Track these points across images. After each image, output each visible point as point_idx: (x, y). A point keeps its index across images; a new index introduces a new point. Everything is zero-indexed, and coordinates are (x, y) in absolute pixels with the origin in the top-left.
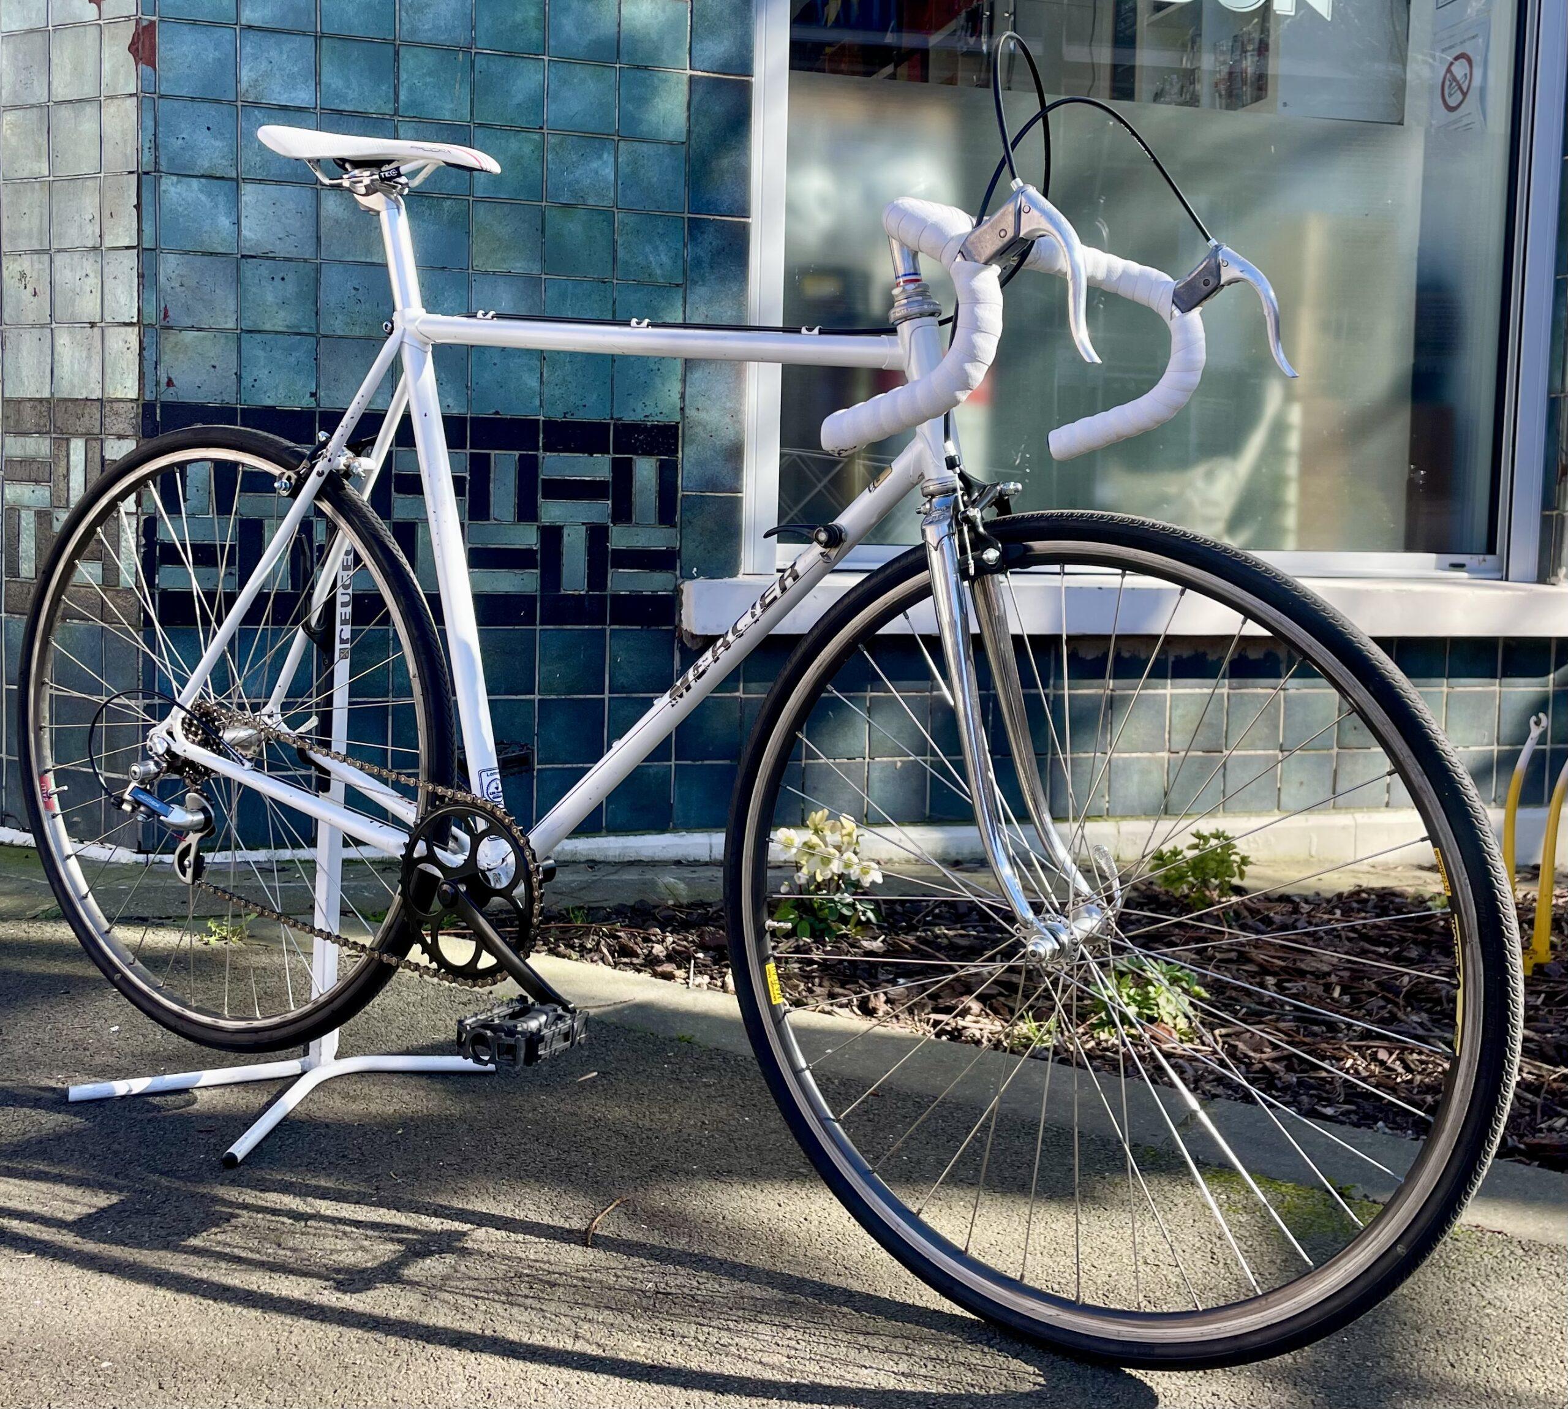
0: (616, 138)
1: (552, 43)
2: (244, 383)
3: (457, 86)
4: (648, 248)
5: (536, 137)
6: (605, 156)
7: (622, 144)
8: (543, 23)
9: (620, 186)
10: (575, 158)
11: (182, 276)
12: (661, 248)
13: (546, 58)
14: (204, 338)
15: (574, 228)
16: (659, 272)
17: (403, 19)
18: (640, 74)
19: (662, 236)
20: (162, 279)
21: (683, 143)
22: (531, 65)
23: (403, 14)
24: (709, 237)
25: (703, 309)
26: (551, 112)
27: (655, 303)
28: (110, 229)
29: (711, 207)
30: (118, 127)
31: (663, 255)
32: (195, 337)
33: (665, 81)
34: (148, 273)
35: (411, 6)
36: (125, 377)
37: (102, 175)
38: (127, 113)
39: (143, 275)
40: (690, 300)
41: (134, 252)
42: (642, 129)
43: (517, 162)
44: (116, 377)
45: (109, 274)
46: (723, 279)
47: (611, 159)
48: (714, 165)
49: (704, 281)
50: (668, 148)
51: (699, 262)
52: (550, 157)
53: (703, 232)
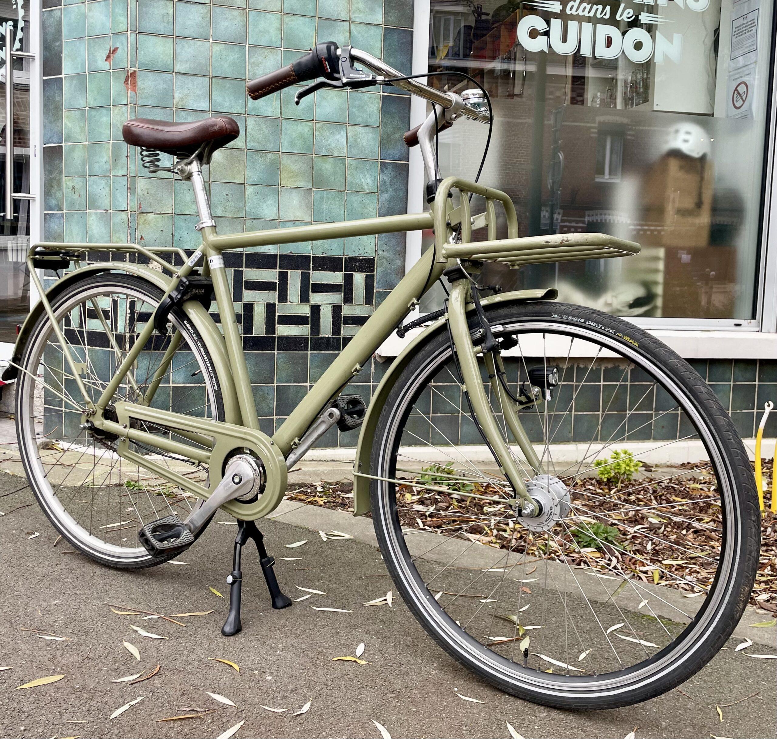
0: (347, 125)
2: (176, 238)
3: (274, 100)
4: (361, 176)
5: (310, 124)
6: (342, 133)
7: (350, 127)
9: (349, 147)
10: (328, 134)
11: (147, 189)
14: (158, 218)
15: (327, 167)
16: (366, 187)
17: (250, 69)
18: (359, 94)
19: (368, 170)
20: (139, 190)
21: (378, 127)
23: (250, 66)
24: (389, 171)
25: (386, 204)
26: (318, 113)
27: (364, 201)
28: (115, 167)
29: (391, 157)
30: (119, 120)
31: (368, 179)
32: (153, 217)
33: (370, 98)
34: (132, 187)
35: (253, 63)
36: (121, 235)
37: (111, 142)
38: (123, 114)
39: (130, 188)
40: (380, 200)
41: (126, 177)
42: (359, 120)
43: (301, 136)
44: (117, 235)
45: (114, 187)
46: (396, 190)
47: (345, 135)
48: (393, 137)
49: (388, 191)
50: (371, 129)
51: (385, 182)
52: (317, 133)
53: (387, 168)
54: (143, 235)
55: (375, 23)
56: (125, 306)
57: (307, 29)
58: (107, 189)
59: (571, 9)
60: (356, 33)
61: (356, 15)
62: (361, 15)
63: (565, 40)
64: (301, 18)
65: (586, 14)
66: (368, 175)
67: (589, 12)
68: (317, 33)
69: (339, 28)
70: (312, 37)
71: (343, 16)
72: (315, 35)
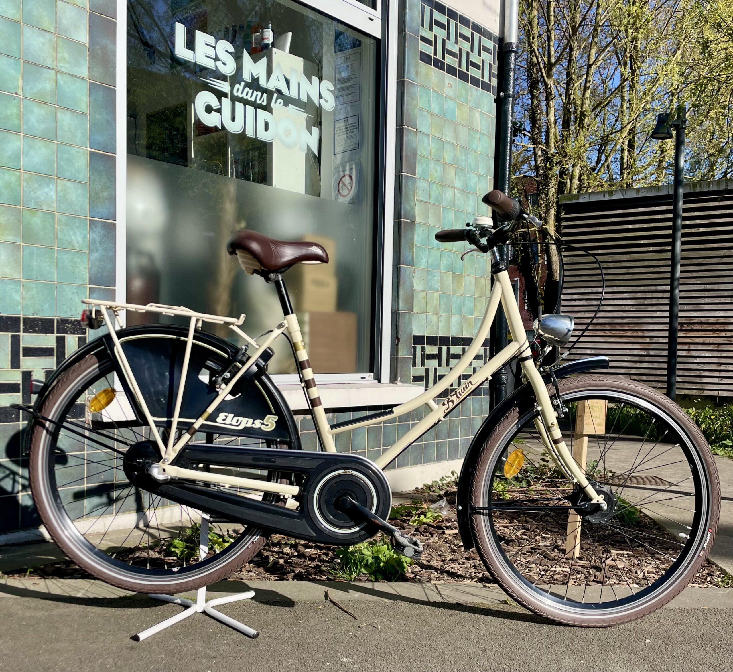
0: (56, 178)
1: (25, 127)
4: (71, 233)
5: (18, 173)
6: (51, 186)
7: (59, 181)
8: (20, 116)
9: (58, 202)
10: (36, 186)
12: (77, 233)
13: (22, 134)
15: (36, 221)
16: (77, 245)
18: (67, 148)
19: (78, 227)
21: (86, 183)
22: (15, 137)
24: (99, 229)
25: (97, 263)
26: (25, 162)
27: (75, 260)
29: (100, 215)
31: (78, 237)
33: (78, 152)
40: (90, 259)
42: (67, 174)
43: (8, 185)
46: (105, 250)
47: (54, 188)
48: (101, 195)
49: (97, 250)
50: (80, 184)
51: (94, 241)
52: (25, 184)
53: (96, 227)
55: (81, 76)
57: (12, 71)
59: (237, 91)
60: (62, 83)
61: (62, 65)
62: (67, 66)
63: (233, 119)
64: (7, 58)
65: (248, 97)
67: (251, 97)
68: (23, 77)
69: (45, 75)
70: (18, 80)
71: (50, 63)
72: (20, 78)
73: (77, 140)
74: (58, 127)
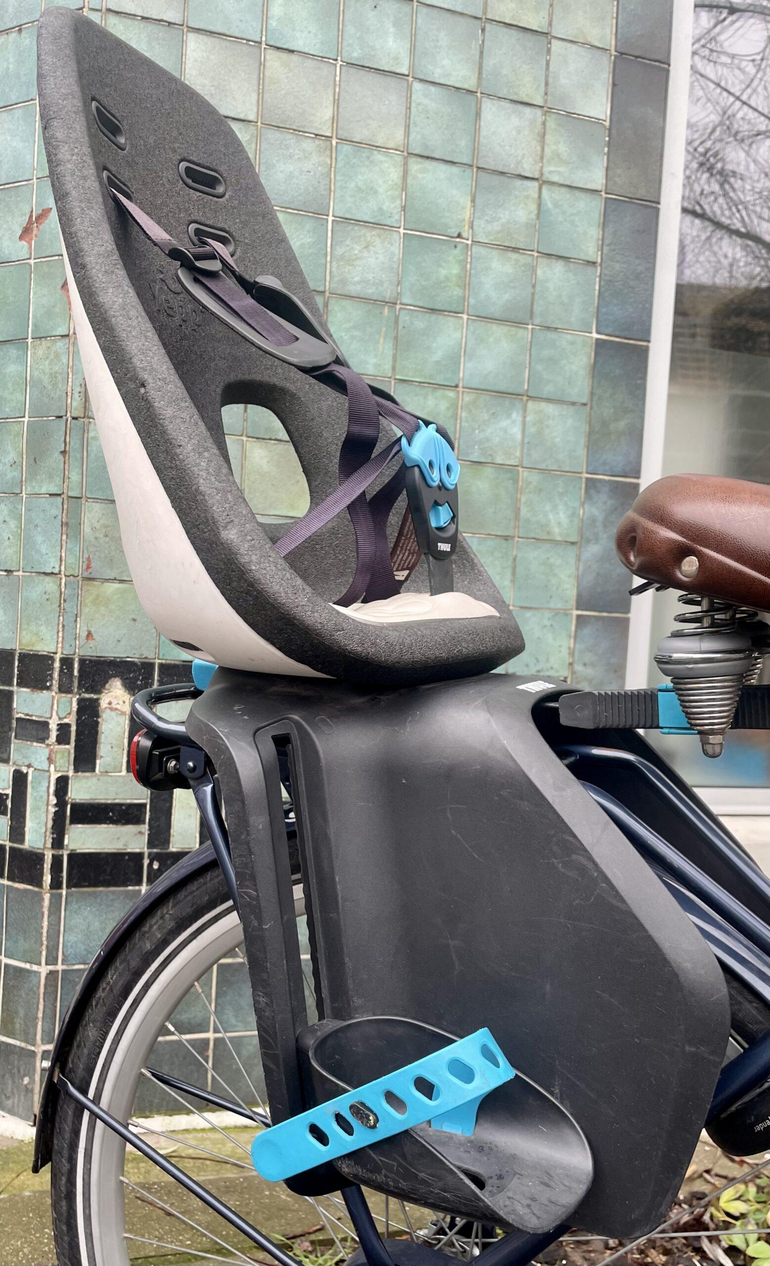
0: (525, 398)
1: (472, 301)
3: (381, 340)
4: (548, 507)
5: (451, 394)
6: (514, 415)
7: (531, 405)
8: (464, 281)
9: (526, 446)
10: (486, 417)
11: (106, 527)
13: (465, 317)
14: (126, 591)
15: (481, 486)
16: (557, 530)
17: (334, 270)
18: (552, 335)
19: (561, 495)
20: (86, 529)
21: (585, 404)
22: (451, 323)
23: (334, 263)
24: (603, 497)
25: (595, 567)
26: (467, 371)
27: (552, 560)
28: (33, 474)
29: (607, 468)
30: (47, 371)
31: (561, 515)
32: (118, 589)
33: (572, 343)
34: (72, 522)
35: (342, 257)
36: (43, 628)
37: (26, 419)
38: (57, 356)
39: (67, 524)
40: (583, 558)
41: (59, 499)
42: (548, 390)
44: (33, 627)
45: (29, 521)
47: (520, 419)
48: (612, 427)
49: (597, 540)
50: (572, 409)
51: (593, 521)
52: (464, 414)
53: (598, 492)
54: (93, 630)
55: (588, 186)
56: (44, 789)
57: (454, 192)
58: (13, 524)
60: (550, 205)
61: (552, 169)
62: (562, 169)
64: (443, 167)
66: (561, 507)
68: (473, 201)
69: (517, 193)
70: (463, 208)
71: (528, 168)
72: (469, 204)
73: (573, 319)
74: (536, 297)
